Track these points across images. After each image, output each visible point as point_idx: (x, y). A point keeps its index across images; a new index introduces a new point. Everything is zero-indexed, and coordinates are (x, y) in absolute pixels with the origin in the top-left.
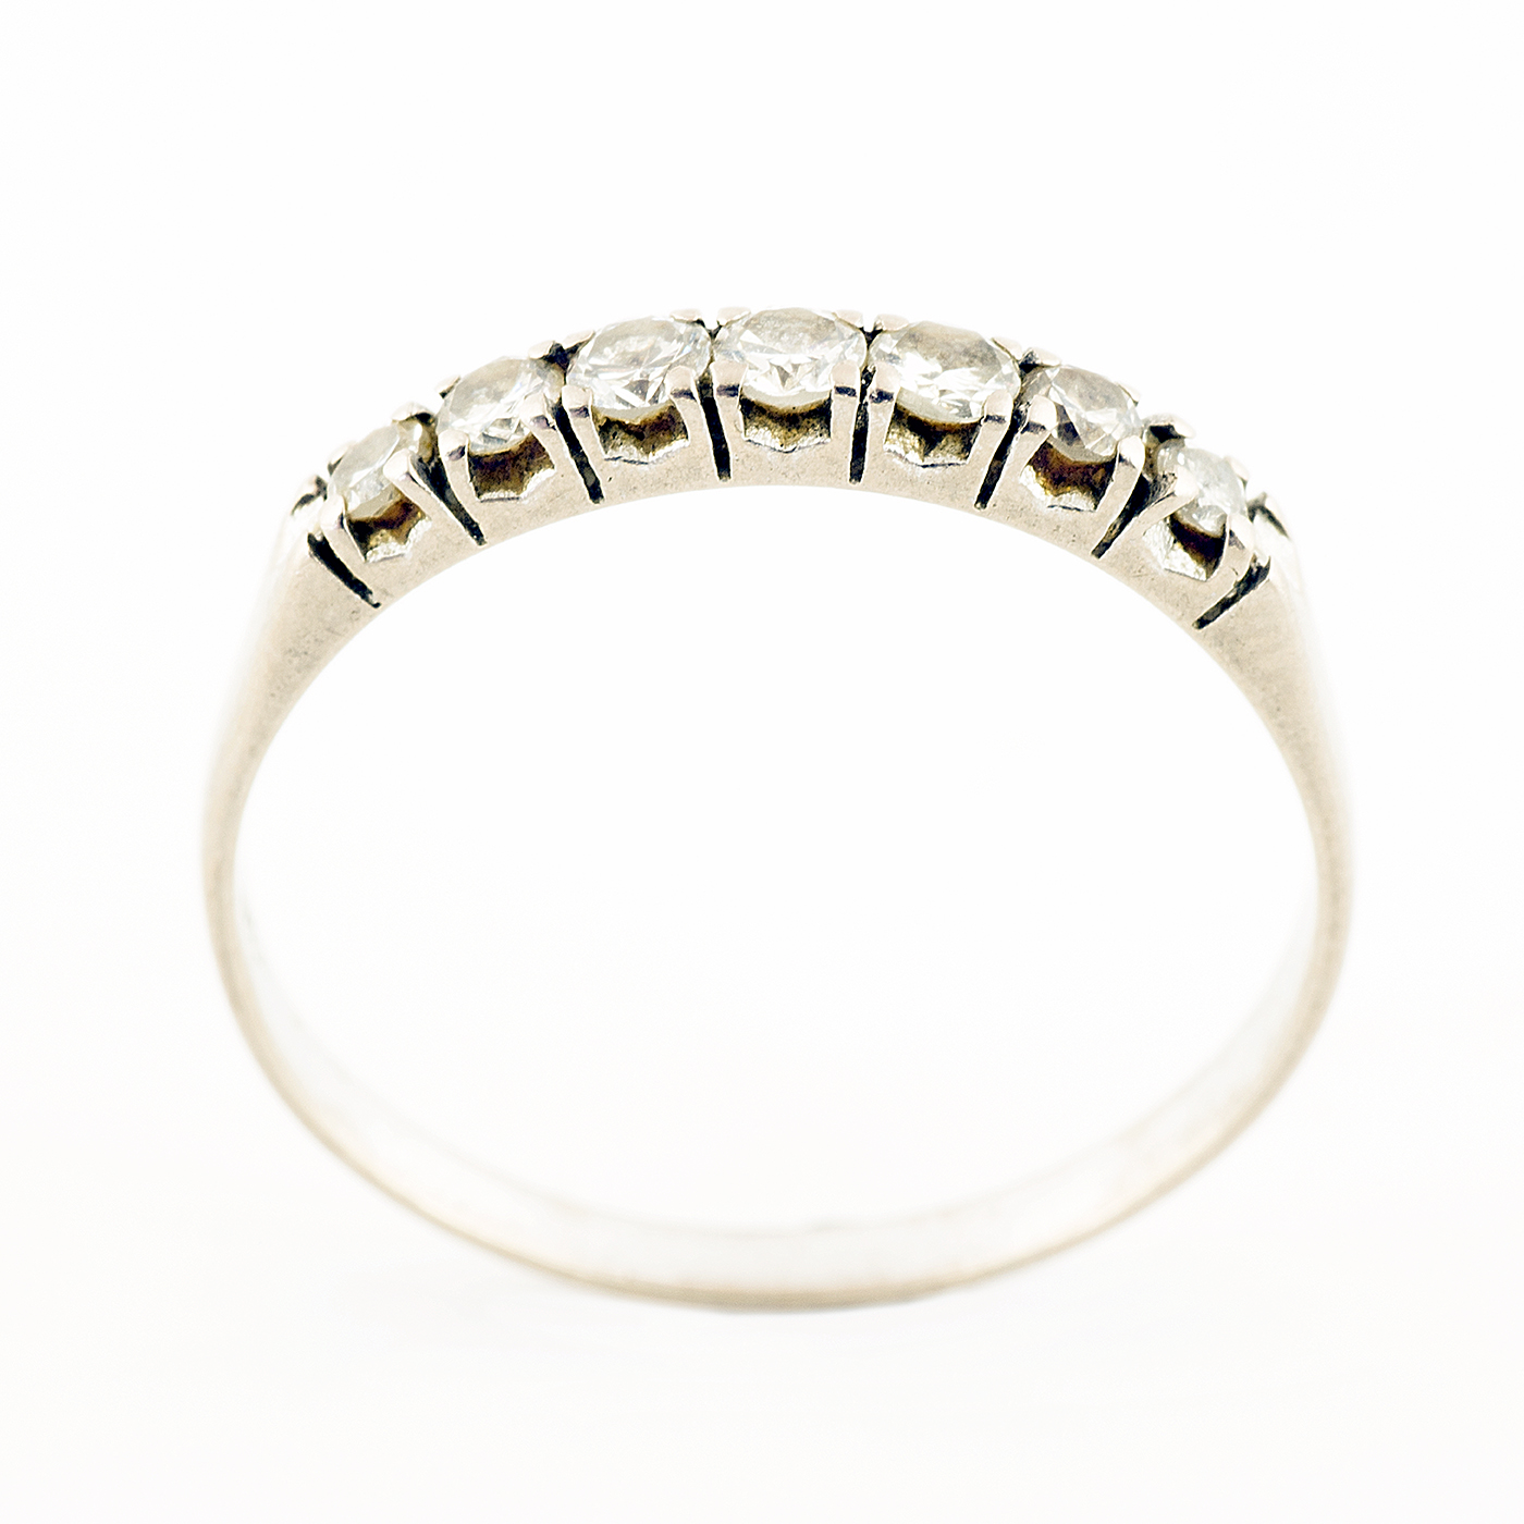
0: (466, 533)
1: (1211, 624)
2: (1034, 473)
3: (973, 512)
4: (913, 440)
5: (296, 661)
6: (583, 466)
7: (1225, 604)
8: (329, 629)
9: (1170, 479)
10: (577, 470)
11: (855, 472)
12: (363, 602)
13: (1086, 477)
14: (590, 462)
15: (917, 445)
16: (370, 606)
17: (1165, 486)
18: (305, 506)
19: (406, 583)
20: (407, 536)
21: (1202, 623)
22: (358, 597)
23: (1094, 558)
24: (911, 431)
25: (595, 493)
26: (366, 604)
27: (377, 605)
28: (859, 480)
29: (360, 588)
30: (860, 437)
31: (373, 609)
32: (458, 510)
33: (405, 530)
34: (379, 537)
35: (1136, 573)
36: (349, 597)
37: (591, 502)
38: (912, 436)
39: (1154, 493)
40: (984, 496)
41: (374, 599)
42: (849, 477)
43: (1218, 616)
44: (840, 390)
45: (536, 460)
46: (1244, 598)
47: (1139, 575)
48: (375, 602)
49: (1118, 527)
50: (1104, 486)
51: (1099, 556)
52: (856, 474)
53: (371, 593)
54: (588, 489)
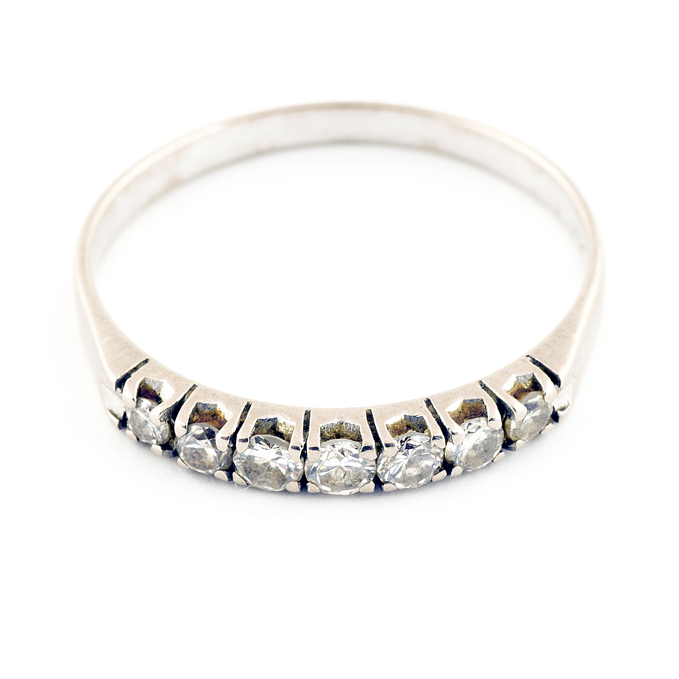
0: (487, 385)
1: (142, 361)
2: (225, 418)
3: (253, 400)
4: (282, 429)
5: (564, 334)
6: (434, 413)
7: (135, 369)
8: (549, 346)
9: (162, 419)
10: (437, 411)
11: (308, 415)
12: (534, 357)
13: (201, 418)
14: (431, 414)
15: (280, 427)
16: (530, 355)
17: (164, 415)
18: (563, 406)
19: (515, 366)
20: (515, 385)
21: (146, 361)
22: (536, 359)
23: (197, 384)
24: (283, 433)
25: (428, 402)
26: (532, 356)
27: (528, 356)
28: (306, 411)
29: (535, 362)
30: (306, 429)
31: (529, 355)
32: (492, 394)
33: (516, 387)
34: (528, 385)
35: (176, 379)
36: (541, 359)
37: (430, 399)
38: (282, 431)
39: (170, 412)
40: (248, 407)
41: (529, 359)
42: (311, 412)
43: (139, 364)
44: (316, 449)
45: (456, 416)
46: (127, 372)
47: (176, 378)
48: (528, 357)
49: (186, 398)
50: (193, 413)
51: (194, 385)
52: (307, 414)
53: (531, 361)
54: (431, 404)
